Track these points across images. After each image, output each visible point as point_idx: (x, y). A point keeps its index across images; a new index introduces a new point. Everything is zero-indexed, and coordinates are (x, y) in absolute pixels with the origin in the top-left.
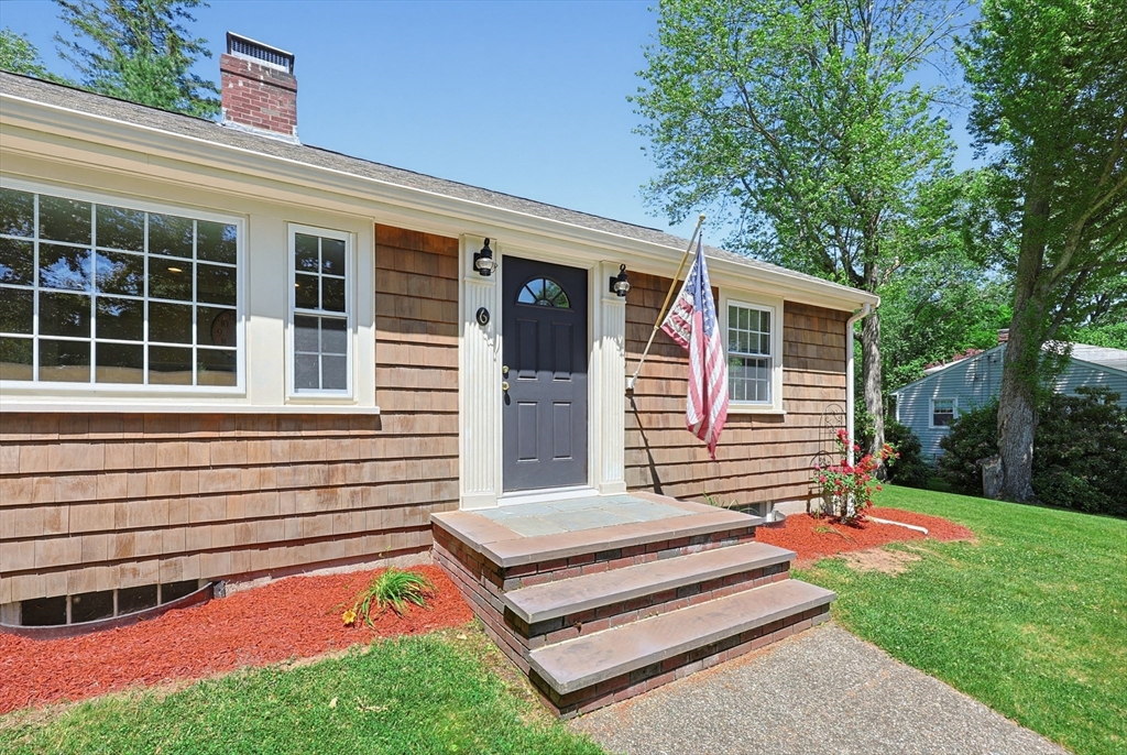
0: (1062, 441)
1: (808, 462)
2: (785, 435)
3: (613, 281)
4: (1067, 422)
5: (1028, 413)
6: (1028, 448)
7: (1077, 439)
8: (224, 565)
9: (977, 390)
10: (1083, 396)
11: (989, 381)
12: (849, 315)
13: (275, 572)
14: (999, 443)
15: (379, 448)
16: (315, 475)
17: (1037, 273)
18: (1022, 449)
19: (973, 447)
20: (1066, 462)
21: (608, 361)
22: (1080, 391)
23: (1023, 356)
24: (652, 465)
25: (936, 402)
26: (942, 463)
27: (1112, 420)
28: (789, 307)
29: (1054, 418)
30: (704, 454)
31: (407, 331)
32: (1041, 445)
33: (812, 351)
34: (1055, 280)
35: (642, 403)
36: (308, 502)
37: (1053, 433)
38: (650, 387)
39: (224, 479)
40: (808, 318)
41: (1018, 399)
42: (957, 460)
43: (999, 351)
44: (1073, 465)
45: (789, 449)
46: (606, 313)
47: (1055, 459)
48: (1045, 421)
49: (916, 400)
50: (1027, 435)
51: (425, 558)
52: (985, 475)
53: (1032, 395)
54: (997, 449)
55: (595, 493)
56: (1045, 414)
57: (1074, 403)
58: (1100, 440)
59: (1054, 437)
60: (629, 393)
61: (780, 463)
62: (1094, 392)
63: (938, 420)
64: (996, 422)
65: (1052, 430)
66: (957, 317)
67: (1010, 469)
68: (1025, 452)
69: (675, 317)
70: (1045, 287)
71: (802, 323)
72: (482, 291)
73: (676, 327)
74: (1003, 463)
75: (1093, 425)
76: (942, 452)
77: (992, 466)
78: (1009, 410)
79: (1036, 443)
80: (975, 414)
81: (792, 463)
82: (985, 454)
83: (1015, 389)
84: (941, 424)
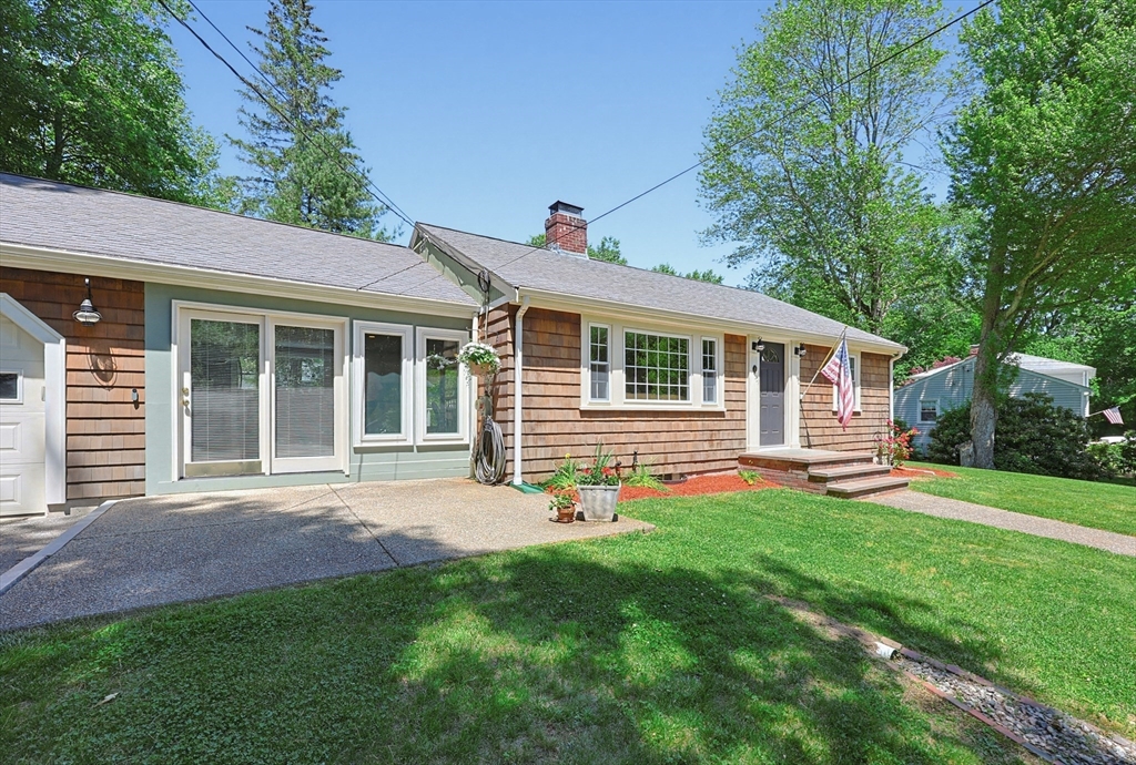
0: (1014, 431)
1: (871, 437)
2: (861, 423)
3: (796, 350)
4: (1018, 417)
5: (991, 410)
6: (990, 436)
7: (1024, 429)
8: (686, 468)
9: (955, 392)
10: (1030, 399)
11: (963, 386)
12: (890, 357)
13: (697, 473)
14: (971, 433)
15: (725, 425)
16: (707, 436)
17: (996, 314)
18: (987, 436)
19: (953, 436)
20: (1017, 446)
21: (793, 385)
22: (1027, 395)
23: (987, 371)
24: (808, 436)
25: (922, 402)
26: (931, 447)
27: (1048, 416)
28: (864, 355)
29: (1009, 414)
30: (840, 431)
31: (732, 377)
32: (1001, 434)
33: (873, 378)
34: (1008, 318)
35: (806, 406)
36: (706, 446)
37: (1008, 425)
38: (808, 398)
39: (684, 436)
40: (872, 360)
41: (984, 401)
42: (941, 445)
43: (971, 364)
44: (1021, 447)
45: (863, 430)
46: (793, 362)
47: (1010, 444)
48: (1003, 417)
49: (908, 400)
50: (991, 427)
51: (735, 472)
52: (962, 455)
53: (994, 399)
54: (969, 436)
55: (788, 448)
56: (1002, 412)
57: (1023, 404)
58: (1040, 430)
59: (1009, 428)
60: (801, 401)
61: (859, 438)
62: (1037, 397)
63: (925, 416)
64: (969, 418)
65: (1007, 423)
66: (934, 327)
67: (979, 451)
68: (989, 440)
69: (830, 368)
70: (1002, 323)
71: (868, 363)
72: (754, 358)
73: (828, 372)
74: (974, 447)
75: (1036, 419)
76: (931, 441)
77: (966, 449)
78: (978, 409)
79: (997, 432)
80: (955, 412)
81: (865, 438)
82: (961, 440)
83: (982, 394)
84: (926, 420)
